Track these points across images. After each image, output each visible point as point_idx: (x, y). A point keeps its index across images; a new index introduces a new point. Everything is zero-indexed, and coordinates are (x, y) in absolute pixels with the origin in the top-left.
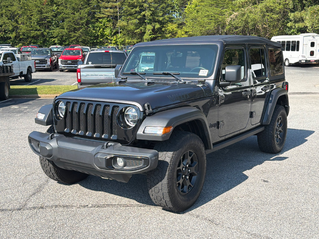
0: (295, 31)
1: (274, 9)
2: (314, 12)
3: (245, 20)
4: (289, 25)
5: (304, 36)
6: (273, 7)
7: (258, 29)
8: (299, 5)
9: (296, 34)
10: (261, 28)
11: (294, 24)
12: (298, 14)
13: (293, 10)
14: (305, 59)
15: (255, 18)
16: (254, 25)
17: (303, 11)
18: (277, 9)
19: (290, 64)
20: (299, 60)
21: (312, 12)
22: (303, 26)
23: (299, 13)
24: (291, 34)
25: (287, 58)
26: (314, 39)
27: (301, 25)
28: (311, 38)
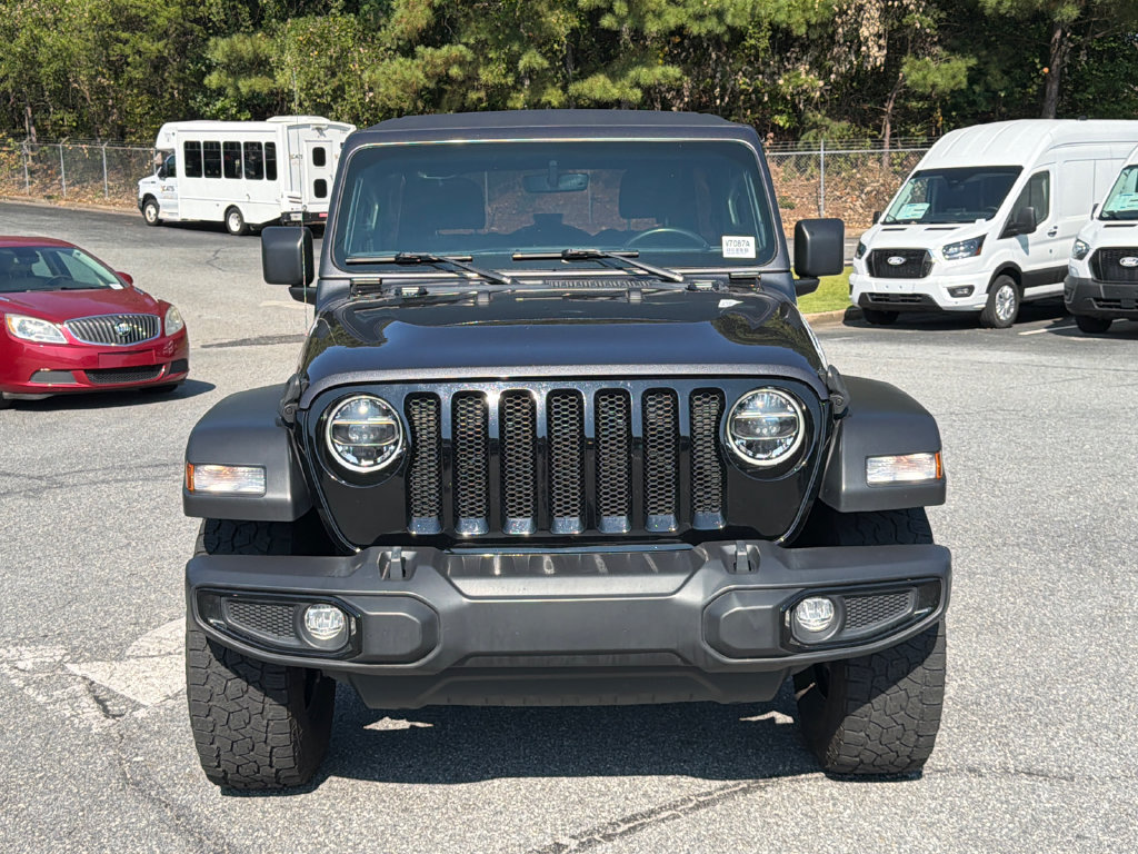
0: (232, 106)
1: (146, 17)
2: (309, 42)
3: (23, 55)
4: (213, 80)
5: (289, 124)
6: (145, 10)
7: (78, 91)
8: (245, 11)
9: (234, 118)
10: (85, 88)
11: (230, 80)
12: (244, 45)
13: (228, 28)
14: (299, 208)
15: (67, 49)
16: (62, 76)
17: (259, 35)
18: (160, 21)
19: (249, 225)
20: (283, 214)
21: (301, 38)
22: (265, 90)
23: (248, 43)
24: (214, 118)
25: (232, 206)
26: (322, 138)
27: (259, 84)
28: (312, 134)
